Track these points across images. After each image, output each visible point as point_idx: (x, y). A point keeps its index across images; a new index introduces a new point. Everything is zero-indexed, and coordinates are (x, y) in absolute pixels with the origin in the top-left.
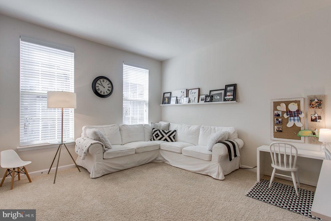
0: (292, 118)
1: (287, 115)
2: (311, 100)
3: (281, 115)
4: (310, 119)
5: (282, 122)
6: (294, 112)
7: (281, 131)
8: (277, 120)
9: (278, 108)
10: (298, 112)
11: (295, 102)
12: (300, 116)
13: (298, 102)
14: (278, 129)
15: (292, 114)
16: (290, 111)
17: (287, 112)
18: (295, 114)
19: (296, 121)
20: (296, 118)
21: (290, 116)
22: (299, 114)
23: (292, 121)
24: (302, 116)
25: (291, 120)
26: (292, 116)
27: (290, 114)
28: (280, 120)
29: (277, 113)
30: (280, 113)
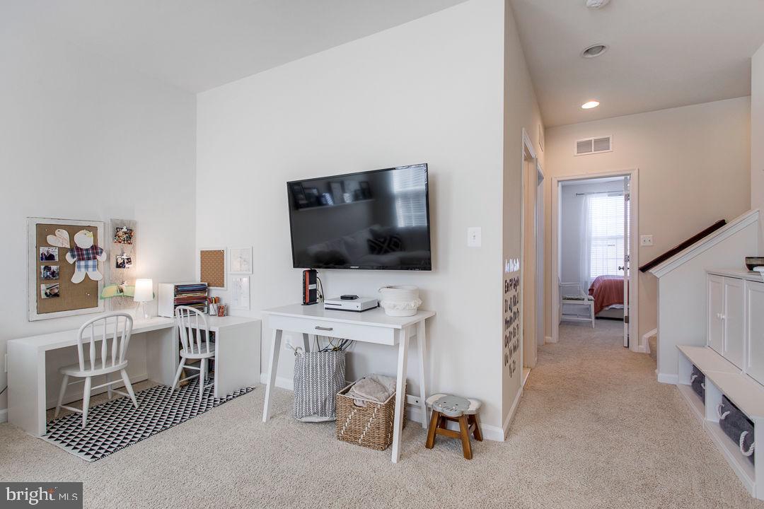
0: (83, 263)
1: (73, 256)
2: (117, 228)
3: (57, 258)
4: (115, 264)
5: (58, 274)
6: (87, 250)
7: (56, 295)
8: (47, 268)
9: (50, 239)
10: (95, 250)
11: (89, 228)
12: (98, 257)
13: (93, 230)
14: (48, 291)
15: (82, 255)
16: (78, 249)
17: (71, 250)
18: (88, 254)
19: (91, 269)
20: (91, 263)
21: (79, 260)
22: (97, 253)
23: (83, 270)
24: (102, 258)
25: (79, 267)
26: (83, 259)
27: (78, 255)
28: (54, 268)
29: (48, 252)
30: (55, 253)
